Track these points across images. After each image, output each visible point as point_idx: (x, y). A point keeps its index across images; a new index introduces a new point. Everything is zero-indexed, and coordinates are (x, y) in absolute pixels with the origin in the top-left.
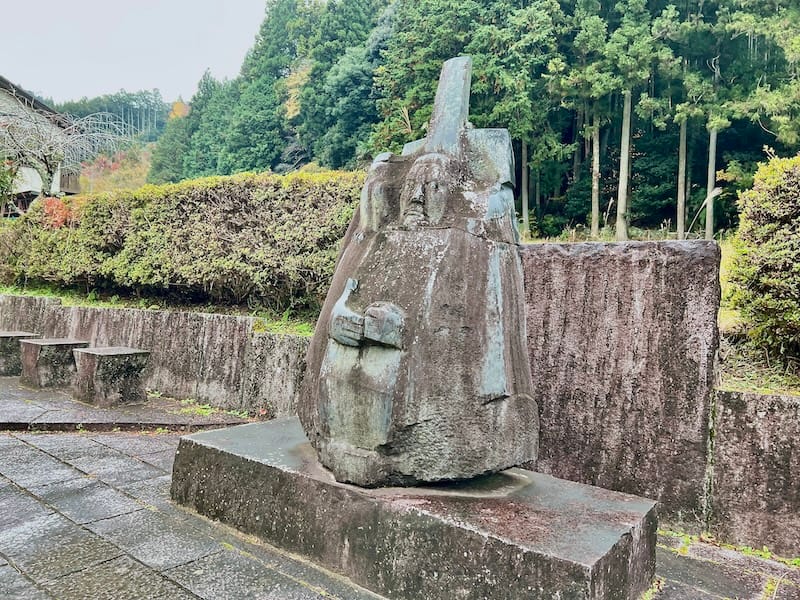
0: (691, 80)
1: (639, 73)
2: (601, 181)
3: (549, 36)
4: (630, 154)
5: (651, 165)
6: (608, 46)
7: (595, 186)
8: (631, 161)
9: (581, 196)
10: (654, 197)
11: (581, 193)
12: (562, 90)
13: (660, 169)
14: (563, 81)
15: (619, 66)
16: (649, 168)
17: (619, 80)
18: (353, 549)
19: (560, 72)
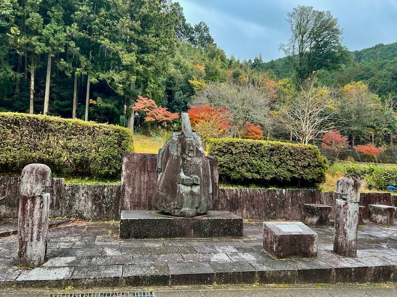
0: (83, 58)
1: (60, 48)
2: (34, 94)
3: (11, 14)
4: (51, 83)
5: (61, 91)
6: (45, 31)
7: (32, 97)
8: (51, 88)
9: (23, 100)
10: (62, 106)
11: (23, 99)
12: (17, 44)
13: (65, 94)
14: (19, 40)
15: (50, 42)
16: (60, 93)
17: (49, 48)
18: (194, 231)
19: (17, 35)
